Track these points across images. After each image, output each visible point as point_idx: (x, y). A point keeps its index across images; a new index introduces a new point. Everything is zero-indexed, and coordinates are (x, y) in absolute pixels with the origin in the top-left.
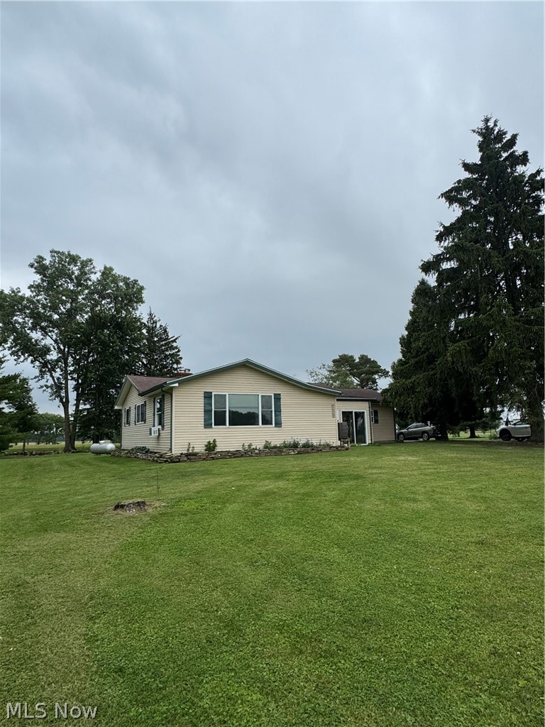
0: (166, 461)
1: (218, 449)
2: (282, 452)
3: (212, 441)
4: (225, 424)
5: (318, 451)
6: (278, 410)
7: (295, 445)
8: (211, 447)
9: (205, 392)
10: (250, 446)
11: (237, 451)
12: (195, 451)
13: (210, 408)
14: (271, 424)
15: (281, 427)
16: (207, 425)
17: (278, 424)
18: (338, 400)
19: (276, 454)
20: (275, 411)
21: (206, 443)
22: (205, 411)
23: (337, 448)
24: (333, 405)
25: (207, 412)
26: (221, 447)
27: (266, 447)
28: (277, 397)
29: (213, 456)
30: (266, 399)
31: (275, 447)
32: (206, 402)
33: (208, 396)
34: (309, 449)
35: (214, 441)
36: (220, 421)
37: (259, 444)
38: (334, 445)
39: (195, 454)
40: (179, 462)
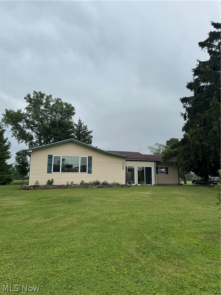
0: (23, 189)
1: (54, 184)
2: (88, 186)
3: (51, 180)
4: (59, 171)
5: (110, 187)
6: (90, 165)
7: (97, 183)
8: (50, 183)
9: (49, 155)
10: (72, 183)
11: (62, 185)
12: (39, 185)
13: (51, 163)
14: (86, 172)
15: (91, 173)
16: (49, 171)
17: (90, 172)
18: (126, 160)
19: (84, 187)
20: (88, 165)
21: (47, 181)
22: (48, 165)
23: (122, 185)
24: (123, 163)
25: (49, 165)
26: (55, 183)
27: (81, 184)
28: (90, 158)
29: (48, 187)
30: (83, 159)
31: (86, 184)
32: (49, 160)
33: (50, 157)
34: (105, 186)
35: (52, 180)
36: (56, 169)
37: (78, 182)
38: (121, 184)
39: (38, 186)
40: (29, 189)
